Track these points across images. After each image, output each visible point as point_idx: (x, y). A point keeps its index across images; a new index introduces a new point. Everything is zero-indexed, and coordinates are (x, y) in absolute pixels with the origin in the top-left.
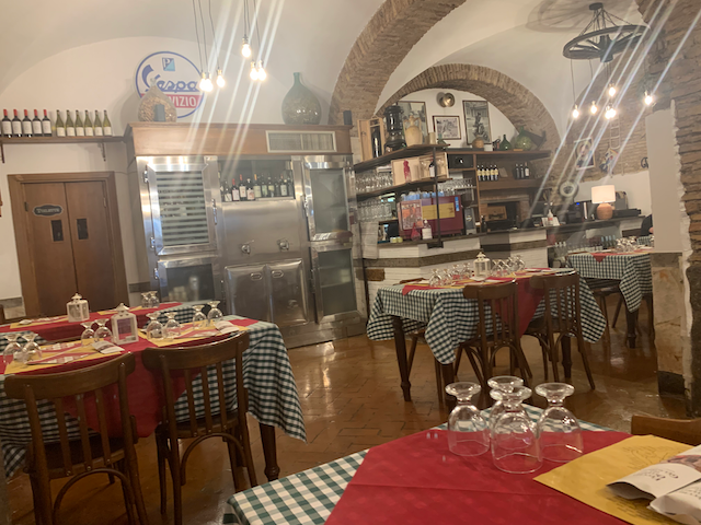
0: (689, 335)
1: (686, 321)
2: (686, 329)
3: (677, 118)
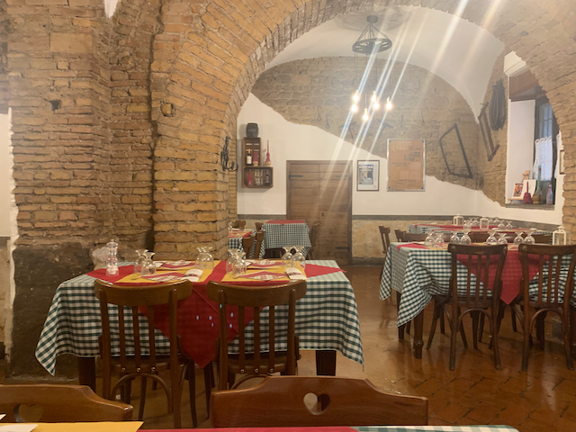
0: (11, 307)
1: (9, 295)
2: (9, 302)
3: (13, 123)
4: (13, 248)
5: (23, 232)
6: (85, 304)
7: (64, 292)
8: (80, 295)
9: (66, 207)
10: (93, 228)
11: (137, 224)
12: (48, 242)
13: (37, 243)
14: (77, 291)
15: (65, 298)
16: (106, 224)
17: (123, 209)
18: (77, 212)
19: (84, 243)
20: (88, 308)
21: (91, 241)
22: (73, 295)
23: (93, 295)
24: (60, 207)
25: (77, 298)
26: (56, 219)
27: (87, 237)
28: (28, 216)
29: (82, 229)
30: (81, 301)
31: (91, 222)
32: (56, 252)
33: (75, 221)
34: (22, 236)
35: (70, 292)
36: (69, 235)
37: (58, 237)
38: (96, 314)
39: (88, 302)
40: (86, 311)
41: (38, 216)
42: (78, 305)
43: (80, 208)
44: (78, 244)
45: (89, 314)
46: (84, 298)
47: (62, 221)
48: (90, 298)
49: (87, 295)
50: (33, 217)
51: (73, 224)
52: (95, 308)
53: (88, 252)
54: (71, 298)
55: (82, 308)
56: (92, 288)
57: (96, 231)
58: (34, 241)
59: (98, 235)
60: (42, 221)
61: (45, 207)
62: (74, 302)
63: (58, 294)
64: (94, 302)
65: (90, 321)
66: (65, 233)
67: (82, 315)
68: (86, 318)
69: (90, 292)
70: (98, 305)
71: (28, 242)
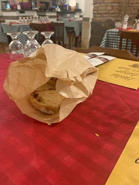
4: (91, 21)
5: (95, 15)
6: (114, 39)
7: (108, 33)
8: (113, 35)
9: (109, 4)
10: (117, 13)
11: (133, 13)
12: (101, 19)
13: (98, 19)
14: (112, 33)
15: (108, 36)
16: (122, 12)
17: (129, 6)
18: (113, 6)
19: (113, 19)
20: (115, 40)
21: (115, 19)
22: (111, 35)
23: (118, 35)
24: (107, 4)
25: (112, 36)
26: (105, 10)
27: (114, 17)
28: (96, 9)
29: (113, 13)
30: (113, 37)
31: (117, 11)
32: (104, 23)
33: (111, 10)
34: (94, 16)
35: (110, 33)
36: (108, 16)
37: (105, 17)
38: (117, 43)
39: (115, 37)
40: (114, 41)
41: (100, 8)
42: (112, 38)
43: (114, 4)
44: (111, 20)
45: (115, 42)
46: (114, 36)
47: (107, 10)
48: (116, 36)
49: (115, 35)
50: (98, 9)
51: (110, 12)
52: (117, 40)
53: (114, 23)
54: (110, 36)
55: (113, 40)
56: (118, 32)
57: (118, 15)
58: (97, 18)
59: (118, 16)
60: (100, 10)
61: (102, 5)
62: (111, 37)
63: (106, 34)
64: (118, 38)
65: (115, 45)
66: (107, 15)
67: (113, 42)
68: (114, 43)
69: (117, 34)
70: (119, 39)
71: (96, 19)
